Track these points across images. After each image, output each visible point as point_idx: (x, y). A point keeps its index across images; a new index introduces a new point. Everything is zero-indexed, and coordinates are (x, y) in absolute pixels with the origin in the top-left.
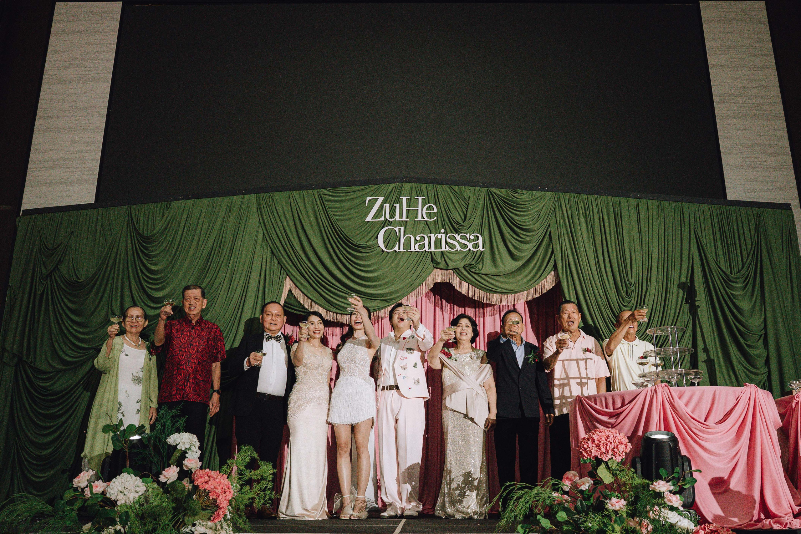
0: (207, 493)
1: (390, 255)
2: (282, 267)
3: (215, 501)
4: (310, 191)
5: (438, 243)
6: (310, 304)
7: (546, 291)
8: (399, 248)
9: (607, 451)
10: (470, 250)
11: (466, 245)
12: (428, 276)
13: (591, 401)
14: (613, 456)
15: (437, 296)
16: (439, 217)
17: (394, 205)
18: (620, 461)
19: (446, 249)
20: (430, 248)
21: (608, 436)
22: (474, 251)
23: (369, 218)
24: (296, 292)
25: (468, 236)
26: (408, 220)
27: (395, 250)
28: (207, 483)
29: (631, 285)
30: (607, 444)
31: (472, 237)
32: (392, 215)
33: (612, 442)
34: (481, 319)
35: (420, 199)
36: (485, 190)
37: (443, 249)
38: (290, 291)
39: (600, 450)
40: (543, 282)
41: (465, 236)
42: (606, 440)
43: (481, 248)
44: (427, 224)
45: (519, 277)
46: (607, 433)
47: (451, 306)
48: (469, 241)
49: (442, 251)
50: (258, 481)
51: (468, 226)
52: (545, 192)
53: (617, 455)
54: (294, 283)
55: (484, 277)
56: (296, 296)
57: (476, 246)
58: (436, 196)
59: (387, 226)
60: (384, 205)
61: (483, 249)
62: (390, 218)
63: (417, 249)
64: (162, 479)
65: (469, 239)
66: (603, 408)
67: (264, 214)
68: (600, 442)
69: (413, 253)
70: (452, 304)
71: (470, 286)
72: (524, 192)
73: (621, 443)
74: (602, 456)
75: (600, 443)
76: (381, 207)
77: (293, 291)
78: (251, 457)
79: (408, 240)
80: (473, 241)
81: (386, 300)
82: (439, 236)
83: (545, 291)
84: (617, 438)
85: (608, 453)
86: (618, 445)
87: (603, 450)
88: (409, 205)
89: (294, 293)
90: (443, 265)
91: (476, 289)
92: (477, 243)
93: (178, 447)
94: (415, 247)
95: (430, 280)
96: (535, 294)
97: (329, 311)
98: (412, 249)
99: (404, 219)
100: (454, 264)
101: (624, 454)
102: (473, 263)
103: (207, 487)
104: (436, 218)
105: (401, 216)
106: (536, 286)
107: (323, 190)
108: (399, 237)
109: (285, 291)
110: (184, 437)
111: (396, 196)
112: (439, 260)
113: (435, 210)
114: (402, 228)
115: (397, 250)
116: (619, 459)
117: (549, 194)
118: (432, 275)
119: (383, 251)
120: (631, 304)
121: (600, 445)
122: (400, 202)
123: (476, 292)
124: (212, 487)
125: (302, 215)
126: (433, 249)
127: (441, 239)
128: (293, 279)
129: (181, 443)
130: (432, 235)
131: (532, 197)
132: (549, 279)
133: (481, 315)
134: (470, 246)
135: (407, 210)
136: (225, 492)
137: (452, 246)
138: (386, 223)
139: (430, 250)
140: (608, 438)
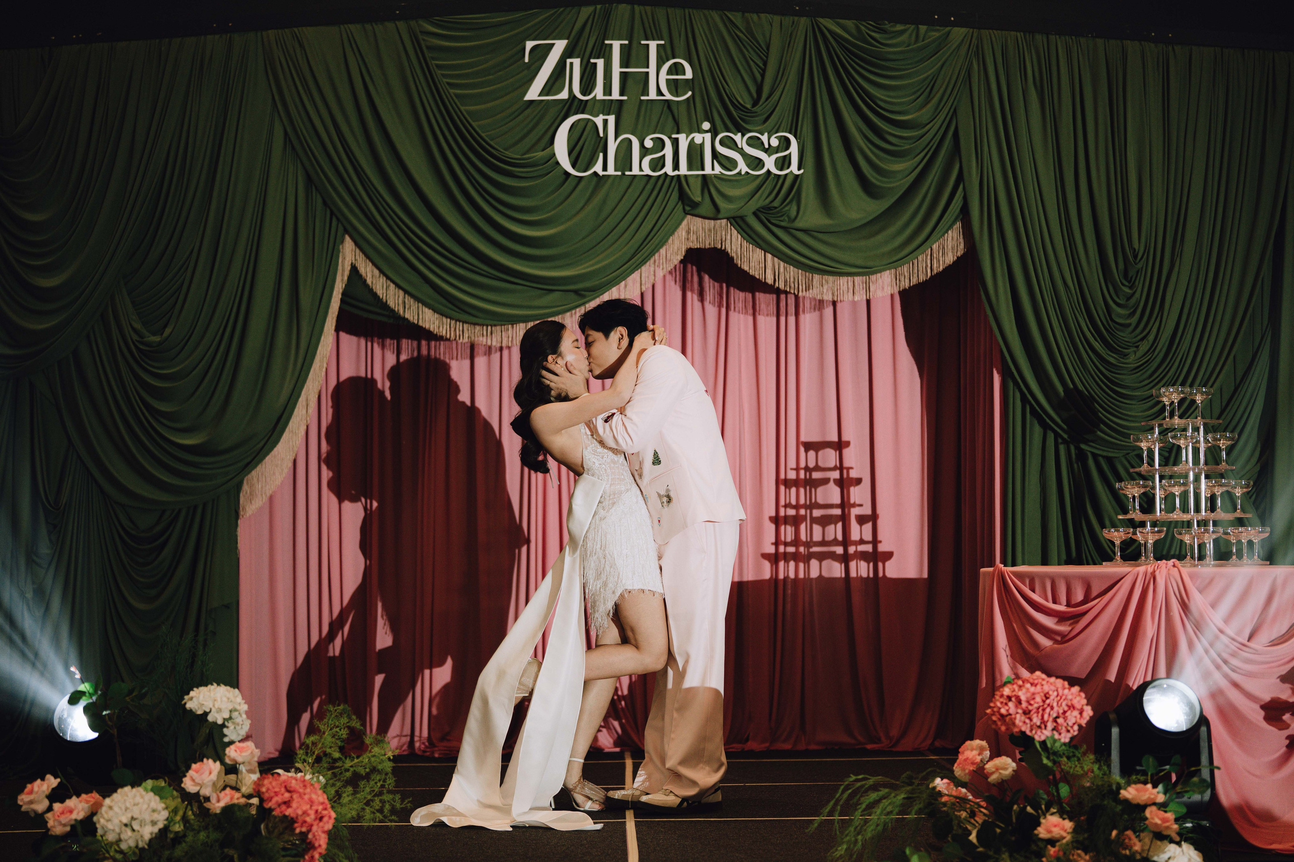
0: (289, 822)
1: (583, 184)
2: (332, 213)
3: (304, 835)
4: (390, 25)
5: (696, 155)
6: (400, 301)
7: (941, 268)
8: (605, 168)
9: (1044, 723)
10: (769, 172)
11: (760, 160)
12: (672, 233)
13: (1024, 584)
14: (1055, 732)
15: (689, 266)
16: (697, 91)
17: (592, 61)
18: (1067, 740)
19: (713, 169)
20: (676, 166)
21: (1048, 693)
22: (779, 176)
23: (533, 93)
24: (368, 271)
25: (764, 138)
26: (625, 98)
27: (595, 173)
28: (287, 803)
29: (1135, 257)
30: (1044, 710)
31: (775, 142)
32: (588, 84)
33: (1055, 705)
34: (792, 320)
35: (653, 45)
36: (804, 21)
37: (708, 171)
38: (354, 269)
39: (1031, 720)
40: (935, 247)
41: (759, 139)
42: (1044, 702)
43: (794, 168)
44: (669, 107)
45: (880, 237)
46: (1046, 688)
47: (721, 288)
48: (769, 151)
49: (704, 176)
50: (367, 777)
51: (765, 116)
52: (948, 29)
53: (1063, 730)
54: (362, 250)
55: (800, 235)
56: (369, 281)
57: (784, 163)
58: (690, 35)
59: (576, 113)
60: (569, 61)
61: (799, 169)
62: (584, 93)
63: (647, 171)
64: (189, 785)
65: (767, 146)
66: (1047, 600)
67: (283, 83)
68: (1031, 705)
69: (636, 180)
70: (724, 285)
71: (769, 256)
72: (899, 27)
73: (1072, 707)
74: (1034, 732)
75: (1030, 708)
76: (560, 69)
77: (362, 271)
78: (349, 727)
79: (625, 151)
80: (777, 150)
81: (576, 292)
82: (698, 138)
83: (939, 267)
84: (1064, 697)
85: (1046, 726)
86: (1065, 712)
87: (1036, 720)
88: (625, 63)
89: (364, 274)
90: (706, 208)
91: (782, 264)
92: (785, 157)
93: (210, 718)
94: (641, 167)
95: (677, 243)
96: (915, 275)
97: (447, 317)
98: (635, 171)
99: (616, 95)
100: (731, 206)
101: (1076, 727)
102: (776, 204)
103: (288, 812)
104: (690, 93)
105: (608, 90)
106: (920, 258)
107: (421, 22)
108: (603, 141)
109: (343, 271)
110: (218, 696)
111: (595, 38)
112: (698, 198)
113: (689, 75)
114: (611, 119)
115: (601, 173)
116: (1065, 738)
117: (959, 33)
118: (681, 232)
119: (567, 174)
120: (1133, 301)
121: (1030, 711)
122: (607, 54)
123: (782, 270)
124: (300, 812)
125: (374, 85)
126: (683, 170)
127: (702, 146)
128: (362, 242)
129: (213, 710)
130: (682, 137)
131: (916, 41)
132: (950, 239)
133: (792, 309)
134: (770, 162)
135: (621, 73)
136: (321, 819)
137: (729, 163)
138: (572, 106)
139: (676, 173)
140: (1047, 698)
